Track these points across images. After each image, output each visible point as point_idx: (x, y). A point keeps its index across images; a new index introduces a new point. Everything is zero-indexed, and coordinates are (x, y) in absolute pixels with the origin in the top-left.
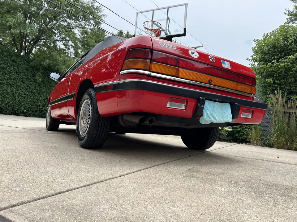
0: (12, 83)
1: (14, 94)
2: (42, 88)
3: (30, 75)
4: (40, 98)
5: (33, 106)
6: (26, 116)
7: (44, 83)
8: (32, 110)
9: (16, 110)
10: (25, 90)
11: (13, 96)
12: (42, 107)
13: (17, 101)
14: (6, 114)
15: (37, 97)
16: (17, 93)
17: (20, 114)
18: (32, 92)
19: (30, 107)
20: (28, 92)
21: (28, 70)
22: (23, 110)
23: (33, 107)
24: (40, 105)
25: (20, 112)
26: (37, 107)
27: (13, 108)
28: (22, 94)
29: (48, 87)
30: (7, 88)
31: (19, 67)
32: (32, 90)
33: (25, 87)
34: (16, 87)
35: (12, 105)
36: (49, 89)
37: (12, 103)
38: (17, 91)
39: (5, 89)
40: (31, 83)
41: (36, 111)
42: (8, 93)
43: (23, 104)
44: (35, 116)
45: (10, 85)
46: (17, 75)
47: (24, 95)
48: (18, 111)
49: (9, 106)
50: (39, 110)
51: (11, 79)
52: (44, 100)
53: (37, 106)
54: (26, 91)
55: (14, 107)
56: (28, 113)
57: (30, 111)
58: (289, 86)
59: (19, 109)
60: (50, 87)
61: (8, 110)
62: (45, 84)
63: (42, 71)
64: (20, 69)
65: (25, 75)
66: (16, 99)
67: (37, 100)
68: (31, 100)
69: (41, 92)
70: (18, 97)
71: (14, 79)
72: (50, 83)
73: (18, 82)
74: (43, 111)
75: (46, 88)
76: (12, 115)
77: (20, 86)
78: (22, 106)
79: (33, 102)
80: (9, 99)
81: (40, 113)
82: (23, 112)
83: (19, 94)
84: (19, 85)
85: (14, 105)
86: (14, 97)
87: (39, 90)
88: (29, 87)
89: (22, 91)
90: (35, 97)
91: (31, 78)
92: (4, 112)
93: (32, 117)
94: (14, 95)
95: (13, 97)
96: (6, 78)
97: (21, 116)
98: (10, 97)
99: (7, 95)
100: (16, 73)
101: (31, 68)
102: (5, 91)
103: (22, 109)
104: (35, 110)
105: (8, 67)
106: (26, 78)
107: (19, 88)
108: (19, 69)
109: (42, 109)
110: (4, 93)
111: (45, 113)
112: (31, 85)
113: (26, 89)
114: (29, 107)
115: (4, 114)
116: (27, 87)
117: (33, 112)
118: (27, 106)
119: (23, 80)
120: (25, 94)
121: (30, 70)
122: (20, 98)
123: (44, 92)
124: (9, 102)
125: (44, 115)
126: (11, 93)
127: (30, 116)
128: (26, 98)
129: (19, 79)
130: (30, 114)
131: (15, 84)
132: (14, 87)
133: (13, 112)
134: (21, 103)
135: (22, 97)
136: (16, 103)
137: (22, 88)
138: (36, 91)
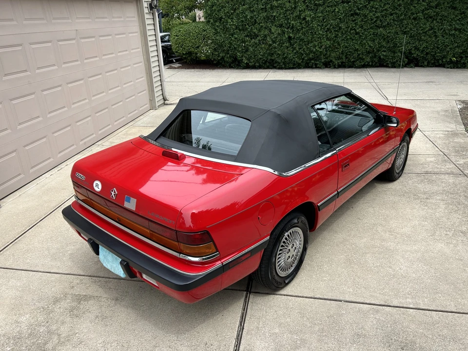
0: (433, 13)
1: (435, 32)
6: (458, 68)
9: (439, 59)
10: (455, 21)
11: (435, 36)
13: (439, 45)
14: (424, 67)
16: (441, 30)
17: (447, 66)
20: (463, 25)
22: (451, 59)
25: (446, 61)
27: (433, 56)
28: (450, 30)
30: (425, 24)
33: (456, 16)
34: (441, 19)
35: (432, 52)
37: (433, 49)
38: (441, 25)
39: (421, 27)
42: (426, 33)
43: (451, 48)
45: (431, 18)
47: (453, 32)
48: (442, 61)
49: (427, 54)
51: (431, 7)
54: (458, 24)
55: (435, 54)
56: (460, 62)
59: (444, 57)
61: (427, 60)
66: (438, 40)
70: (443, 37)
73: (443, 9)
76: (433, 67)
77: (446, 16)
78: (448, 52)
80: (427, 42)
82: (451, 62)
83: (444, 30)
85: (435, 52)
86: (436, 36)
88: (465, 15)
89: (450, 25)
92: (420, 64)
94: (437, 34)
95: (434, 39)
96: (423, 8)
97: (448, 68)
98: (429, 39)
99: (423, 37)
102: (422, 30)
103: (449, 57)
107: (445, 20)
110: (419, 33)
113: (458, 20)
114: (462, 51)
115: (422, 66)
118: (458, 50)
120: (456, 29)
122: (447, 38)
124: (427, 48)
126: (431, 32)
127: (464, 68)
128: (457, 36)
129: (446, 4)
130: (464, 64)
131: (438, 14)
132: (436, 20)
133: (434, 62)
134: (448, 46)
135: (450, 35)
136: (438, 48)
137: (450, 20)
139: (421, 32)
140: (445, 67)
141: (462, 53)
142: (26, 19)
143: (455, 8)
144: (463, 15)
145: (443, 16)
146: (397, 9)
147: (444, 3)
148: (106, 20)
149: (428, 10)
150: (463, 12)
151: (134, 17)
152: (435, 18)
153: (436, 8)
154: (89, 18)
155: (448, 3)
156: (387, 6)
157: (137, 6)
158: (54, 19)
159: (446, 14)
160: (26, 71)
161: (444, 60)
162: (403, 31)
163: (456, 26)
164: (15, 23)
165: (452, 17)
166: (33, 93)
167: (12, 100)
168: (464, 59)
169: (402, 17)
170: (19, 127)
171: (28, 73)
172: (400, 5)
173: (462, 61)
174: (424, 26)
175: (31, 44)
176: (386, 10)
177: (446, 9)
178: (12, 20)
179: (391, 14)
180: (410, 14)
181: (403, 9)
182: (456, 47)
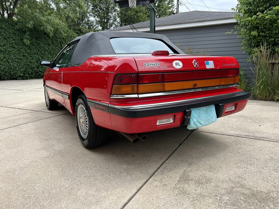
0: (3, 49)
1: (7, 60)
2: (32, 50)
3: (18, 39)
4: (33, 60)
5: (28, 69)
6: (24, 79)
7: (33, 45)
8: (28, 73)
9: (13, 75)
11: (7, 62)
12: (36, 69)
13: (12, 67)
14: (5, 80)
15: (29, 60)
16: (10, 59)
17: (18, 78)
18: (24, 56)
19: (26, 70)
20: (20, 56)
21: (14, 33)
22: (20, 75)
24: (34, 67)
25: (18, 76)
26: (32, 70)
27: (10, 73)
28: (15, 59)
29: (38, 49)
32: (24, 53)
33: (16, 52)
34: (8, 53)
35: (9, 71)
36: (39, 50)
37: (8, 69)
38: (9, 56)
40: (21, 46)
41: (32, 73)
43: (18, 69)
44: (31, 78)
46: (6, 41)
47: (17, 60)
48: (15, 76)
49: (6, 72)
50: (35, 72)
52: (37, 62)
53: (32, 68)
54: (18, 56)
56: (24, 76)
57: (26, 74)
58: (274, 37)
59: (16, 74)
60: (40, 48)
61: (6, 76)
62: (35, 46)
63: (28, 33)
64: (8, 34)
65: (14, 40)
66: (10, 64)
67: (31, 62)
68: (25, 64)
69: (32, 54)
70: (12, 62)
71: (4, 45)
72: (39, 44)
73: (8, 47)
74: (38, 73)
75: (36, 49)
76: (10, 80)
77: (11, 52)
78: (17, 71)
79: (27, 65)
80: (4, 66)
81: (36, 74)
82: (20, 76)
83: (12, 59)
84: (11, 50)
85: (10, 71)
86: (9, 62)
87: (30, 53)
88: (20, 52)
89: (14, 56)
90: (28, 60)
91: (20, 42)
92: (2, 78)
93: (30, 79)
97: (19, 80)
98: (5, 64)
100: (5, 39)
101: (18, 32)
103: (19, 73)
106: (15, 43)
108: (6, 34)
109: (36, 70)
111: (40, 74)
112: (21, 49)
114: (24, 70)
115: (3, 80)
116: (18, 51)
117: (29, 74)
118: (22, 69)
119: (13, 45)
120: (18, 58)
121: (17, 34)
122: (15, 63)
123: (35, 54)
124: (4, 68)
125: (40, 76)
126: (5, 59)
127: (27, 79)
128: (20, 62)
132: (5, 53)
133: (11, 77)
136: (11, 69)
137: (14, 53)
138: (27, 55)
140: (17, 80)
143: (14, 47)
145: (9, 51)
155: (9, 45)
173: (26, 76)
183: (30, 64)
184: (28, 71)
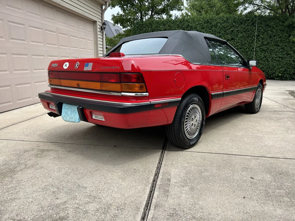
0: (265, 48)
1: (267, 59)
3: (285, 36)
5: (289, 68)
6: (282, 80)
8: (289, 73)
9: (271, 75)
10: (279, 53)
11: (267, 61)
13: (270, 66)
16: (271, 57)
17: (276, 78)
18: (288, 54)
20: (283, 55)
21: (283, 30)
23: (289, 70)
25: (275, 76)
30: (261, 54)
31: (273, 31)
32: (288, 52)
34: (270, 52)
35: (266, 70)
37: (267, 68)
38: (271, 55)
39: (258, 56)
40: (286, 44)
42: (261, 59)
45: (264, 51)
46: (271, 39)
47: (278, 59)
48: (273, 76)
51: (264, 45)
54: (281, 54)
55: (268, 72)
56: (284, 76)
59: (274, 73)
65: (280, 37)
66: (270, 63)
68: (287, 63)
70: (272, 62)
73: (271, 46)
76: (268, 79)
77: (273, 50)
78: (276, 70)
79: (289, 65)
80: (263, 65)
82: (278, 76)
83: (273, 58)
85: (268, 70)
89: (276, 55)
90: (292, 58)
91: (287, 39)
94: (268, 60)
95: (267, 63)
96: (259, 45)
97: (276, 80)
98: (264, 63)
99: (260, 62)
101: (287, 28)
102: (259, 57)
103: (277, 73)
104: (292, 73)
105: (262, 33)
106: (281, 41)
107: (273, 52)
108: (273, 32)
112: (286, 46)
113: (281, 52)
114: (284, 70)
116: (282, 49)
117: (290, 75)
118: (281, 69)
119: (277, 43)
120: (279, 57)
121: (285, 30)
122: (274, 62)
126: (265, 59)
127: (287, 80)
128: (281, 61)
129: (273, 43)
130: (286, 77)
131: (268, 49)
132: (268, 52)
133: (268, 77)
134: (276, 67)
135: (276, 60)
136: (270, 68)
137: (276, 52)
138: (292, 52)
139: (259, 59)
140: (275, 80)
141: (284, 71)
142: (29, 12)
143: (278, 46)
144: (283, 49)
145: (271, 50)
146: (244, 45)
147: (271, 43)
148: (75, 28)
149: (262, 46)
150: (283, 47)
151: (91, 32)
152: (267, 51)
153: (267, 45)
154: (65, 24)
155: (274, 43)
156: (238, 44)
157: (94, 27)
158: (45, 17)
159: (273, 49)
160: (24, 40)
161: (274, 75)
162: (248, 58)
163: (280, 55)
164: (22, 11)
165: (277, 50)
166: (26, 55)
167: (13, 54)
168: (286, 74)
169: (247, 50)
170: (14, 72)
171: (25, 42)
172: (245, 43)
174: (260, 55)
175: (30, 26)
176: (237, 46)
177: (273, 46)
178: (20, 9)
179: (241, 49)
180: (251, 49)
181: (247, 46)
182: (280, 67)
183: (293, 63)
184: (290, 71)
